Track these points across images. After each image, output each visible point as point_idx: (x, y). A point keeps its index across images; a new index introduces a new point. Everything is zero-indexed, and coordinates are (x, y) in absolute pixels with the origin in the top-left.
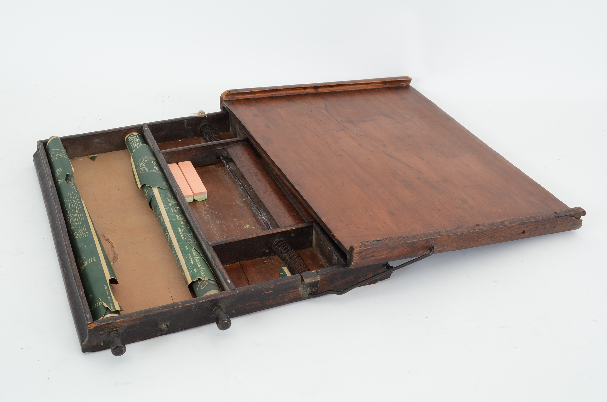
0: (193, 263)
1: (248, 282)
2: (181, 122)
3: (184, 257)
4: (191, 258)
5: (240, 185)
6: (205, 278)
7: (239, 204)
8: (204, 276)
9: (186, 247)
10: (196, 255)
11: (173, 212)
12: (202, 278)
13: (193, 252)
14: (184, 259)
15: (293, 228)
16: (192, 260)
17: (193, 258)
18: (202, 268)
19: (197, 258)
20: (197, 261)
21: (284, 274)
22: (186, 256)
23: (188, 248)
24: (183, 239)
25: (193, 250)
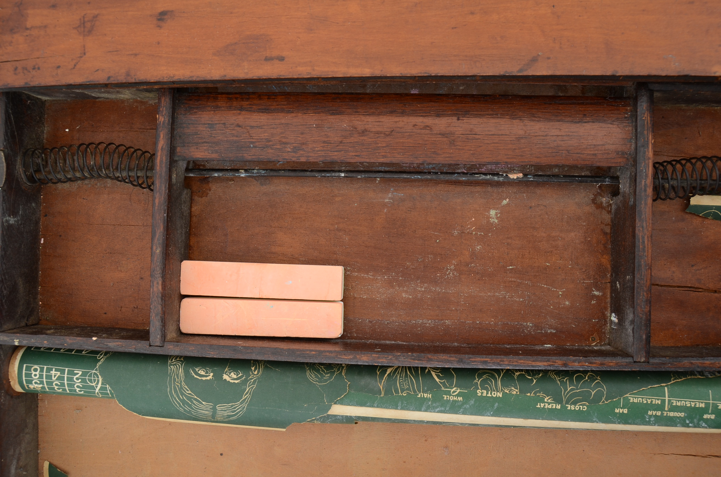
0: (682, 415)
1: (697, 290)
3: (648, 423)
4: (662, 414)
7: (390, 198)
9: (617, 411)
10: (658, 399)
11: (460, 399)
13: (645, 402)
14: (652, 425)
15: (652, 143)
16: (672, 414)
17: (666, 409)
18: (711, 402)
19: (669, 401)
20: (679, 404)
21: (713, 210)
22: (648, 420)
23: (623, 408)
24: (584, 409)
25: (635, 401)
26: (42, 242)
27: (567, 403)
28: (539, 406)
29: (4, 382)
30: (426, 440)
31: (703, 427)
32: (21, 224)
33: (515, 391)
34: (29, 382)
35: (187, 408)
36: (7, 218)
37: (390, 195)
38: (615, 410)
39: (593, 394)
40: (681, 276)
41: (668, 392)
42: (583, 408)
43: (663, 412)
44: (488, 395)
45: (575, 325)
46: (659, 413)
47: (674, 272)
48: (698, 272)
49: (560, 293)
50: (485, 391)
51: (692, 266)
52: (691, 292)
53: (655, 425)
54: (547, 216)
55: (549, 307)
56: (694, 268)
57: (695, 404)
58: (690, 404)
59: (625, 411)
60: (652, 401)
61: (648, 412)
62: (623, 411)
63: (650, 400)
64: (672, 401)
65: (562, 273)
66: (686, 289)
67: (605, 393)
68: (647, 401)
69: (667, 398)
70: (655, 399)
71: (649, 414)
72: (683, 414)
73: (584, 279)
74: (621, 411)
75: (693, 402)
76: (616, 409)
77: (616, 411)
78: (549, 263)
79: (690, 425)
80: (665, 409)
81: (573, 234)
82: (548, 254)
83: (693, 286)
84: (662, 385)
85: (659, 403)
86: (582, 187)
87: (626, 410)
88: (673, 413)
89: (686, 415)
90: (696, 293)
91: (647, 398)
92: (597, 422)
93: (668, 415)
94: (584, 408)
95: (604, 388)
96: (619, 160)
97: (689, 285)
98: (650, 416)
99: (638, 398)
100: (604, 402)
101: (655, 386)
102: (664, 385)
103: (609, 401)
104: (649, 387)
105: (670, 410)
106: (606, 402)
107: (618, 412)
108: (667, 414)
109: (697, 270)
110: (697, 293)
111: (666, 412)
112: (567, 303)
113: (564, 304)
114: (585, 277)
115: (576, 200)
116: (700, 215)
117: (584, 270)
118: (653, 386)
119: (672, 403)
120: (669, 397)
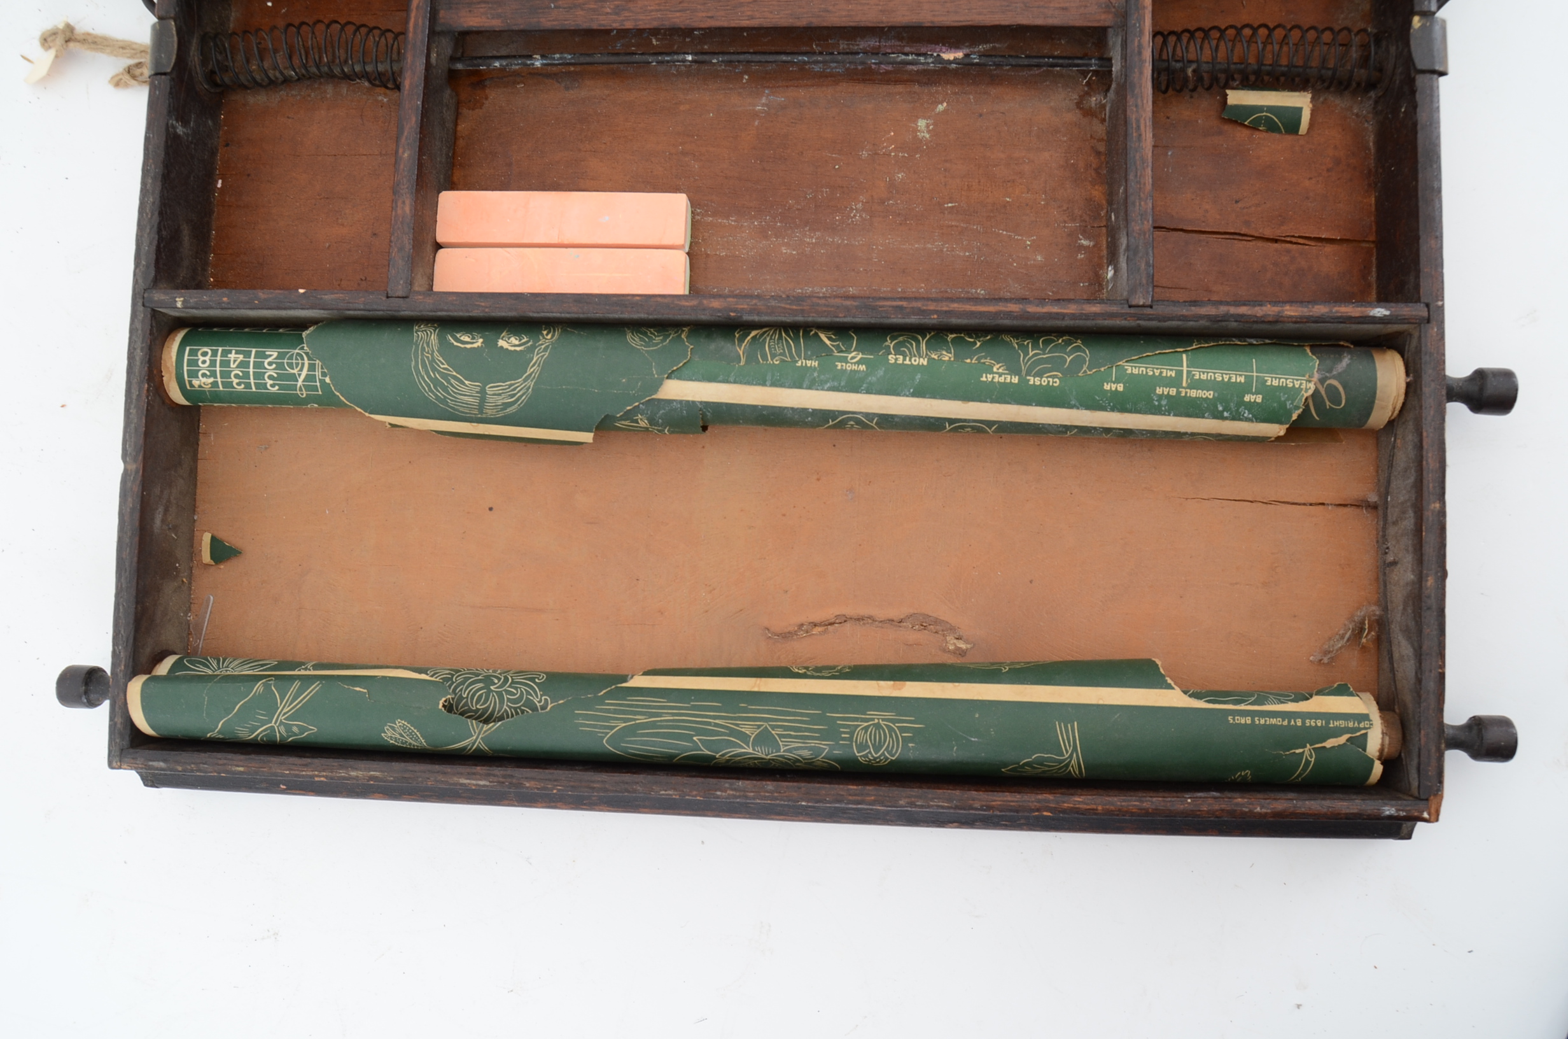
0: (1211, 395)
1: (1244, 238)
2: (169, 142)
3: (1157, 411)
4: (1178, 393)
5: (693, 61)
6: (1310, 381)
7: (763, 105)
8: (1297, 380)
9: (1107, 387)
10: (1171, 370)
11: (863, 368)
12: (1307, 390)
13: (1151, 374)
14: (1164, 415)
16: (1193, 393)
17: (1184, 384)
18: (1255, 374)
19: (1189, 372)
20: (1204, 377)
21: (1265, 114)
22: (1157, 403)
23: (1117, 382)
24: (1055, 385)
25: (1135, 371)
26: (219, 185)
27: (1028, 374)
28: (984, 379)
29: (155, 372)
30: (818, 480)
31: (1247, 420)
32: (192, 143)
33: (947, 356)
34: (193, 374)
35: (441, 394)
36: (174, 122)
37: (764, 100)
38: (1103, 385)
39: (1068, 360)
40: (1218, 217)
41: (1187, 360)
42: (1053, 382)
43: (1180, 390)
44: (905, 362)
45: (1053, 292)
46: (1173, 392)
47: (1207, 211)
48: (1245, 210)
49: (1028, 243)
50: (901, 357)
51: (1237, 202)
52: (1236, 242)
53: (1169, 415)
54: (1006, 128)
55: (1012, 265)
56: (1240, 205)
57: (1230, 378)
58: (1222, 377)
59: (1120, 387)
60: (1161, 373)
61: (1156, 390)
62: (1116, 388)
63: (1159, 371)
64: (1194, 373)
65: (1031, 212)
66: (1227, 236)
67: (1087, 359)
68: (1153, 371)
69: (1185, 369)
70: (1167, 369)
71: (1157, 392)
72: (1212, 393)
73: (1065, 222)
74: (1114, 387)
75: (1226, 374)
76: (1105, 384)
77: (1105, 388)
78: (1010, 197)
79: (1226, 414)
80: (1182, 384)
81: (1046, 155)
82: (1009, 184)
83: (1237, 231)
84: (1179, 350)
85: (1173, 375)
86: (1060, 85)
87: (1122, 385)
88: (1195, 391)
89: (1216, 395)
90: (1243, 242)
91: (1153, 368)
92: (1078, 408)
93: (1188, 395)
94: (1056, 382)
95: (1087, 354)
96: (1103, 17)
97: (1232, 231)
98: (1161, 397)
99: (1139, 367)
100: (1085, 372)
101: (1167, 351)
102: (1181, 350)
103: (1094, 371)
104: (1157, 352)
105: (1190, 387)
106: (1089, 373)
107: (1109, 388)
108: (1186, 393)
109: (1244, 208)
110: (1245, 242)
111: (1184, 390)
112: (1039, 258)
113: (1034, 260)
114: (1066, 219)
115: (1052, 104)
116: (1246, 123)
117: (1065, 208)
118: (1164, 351)
119: (1194, 375)
120: (1188, 367)
